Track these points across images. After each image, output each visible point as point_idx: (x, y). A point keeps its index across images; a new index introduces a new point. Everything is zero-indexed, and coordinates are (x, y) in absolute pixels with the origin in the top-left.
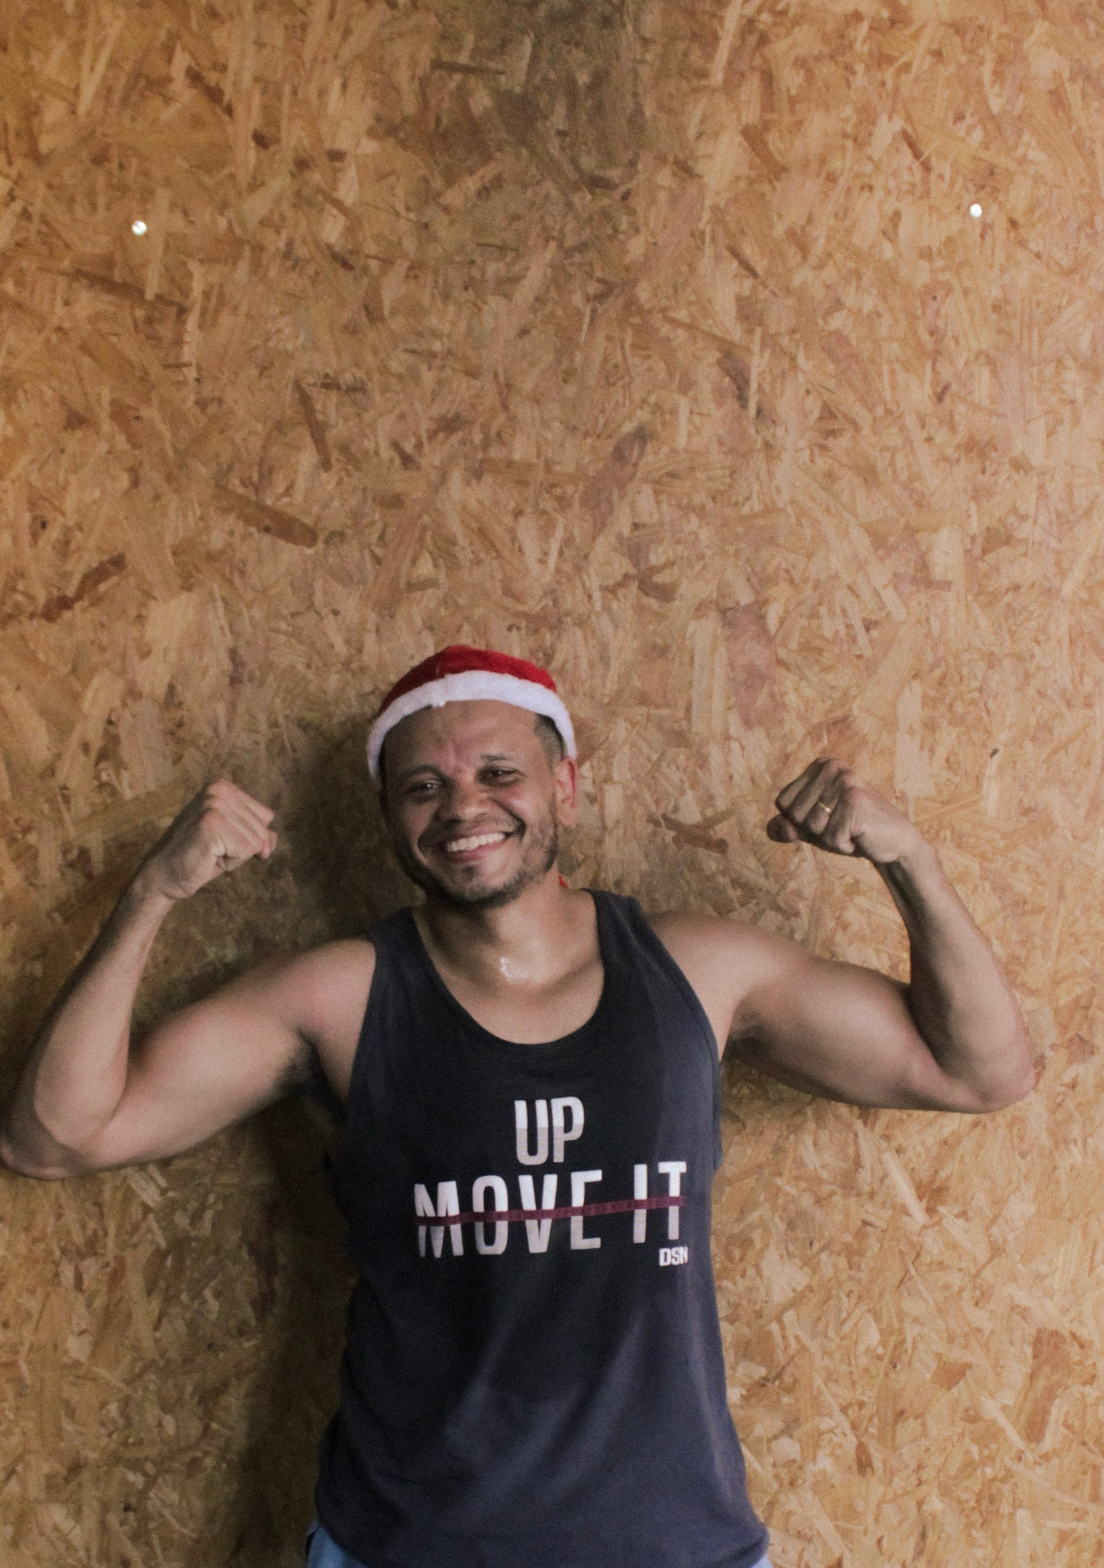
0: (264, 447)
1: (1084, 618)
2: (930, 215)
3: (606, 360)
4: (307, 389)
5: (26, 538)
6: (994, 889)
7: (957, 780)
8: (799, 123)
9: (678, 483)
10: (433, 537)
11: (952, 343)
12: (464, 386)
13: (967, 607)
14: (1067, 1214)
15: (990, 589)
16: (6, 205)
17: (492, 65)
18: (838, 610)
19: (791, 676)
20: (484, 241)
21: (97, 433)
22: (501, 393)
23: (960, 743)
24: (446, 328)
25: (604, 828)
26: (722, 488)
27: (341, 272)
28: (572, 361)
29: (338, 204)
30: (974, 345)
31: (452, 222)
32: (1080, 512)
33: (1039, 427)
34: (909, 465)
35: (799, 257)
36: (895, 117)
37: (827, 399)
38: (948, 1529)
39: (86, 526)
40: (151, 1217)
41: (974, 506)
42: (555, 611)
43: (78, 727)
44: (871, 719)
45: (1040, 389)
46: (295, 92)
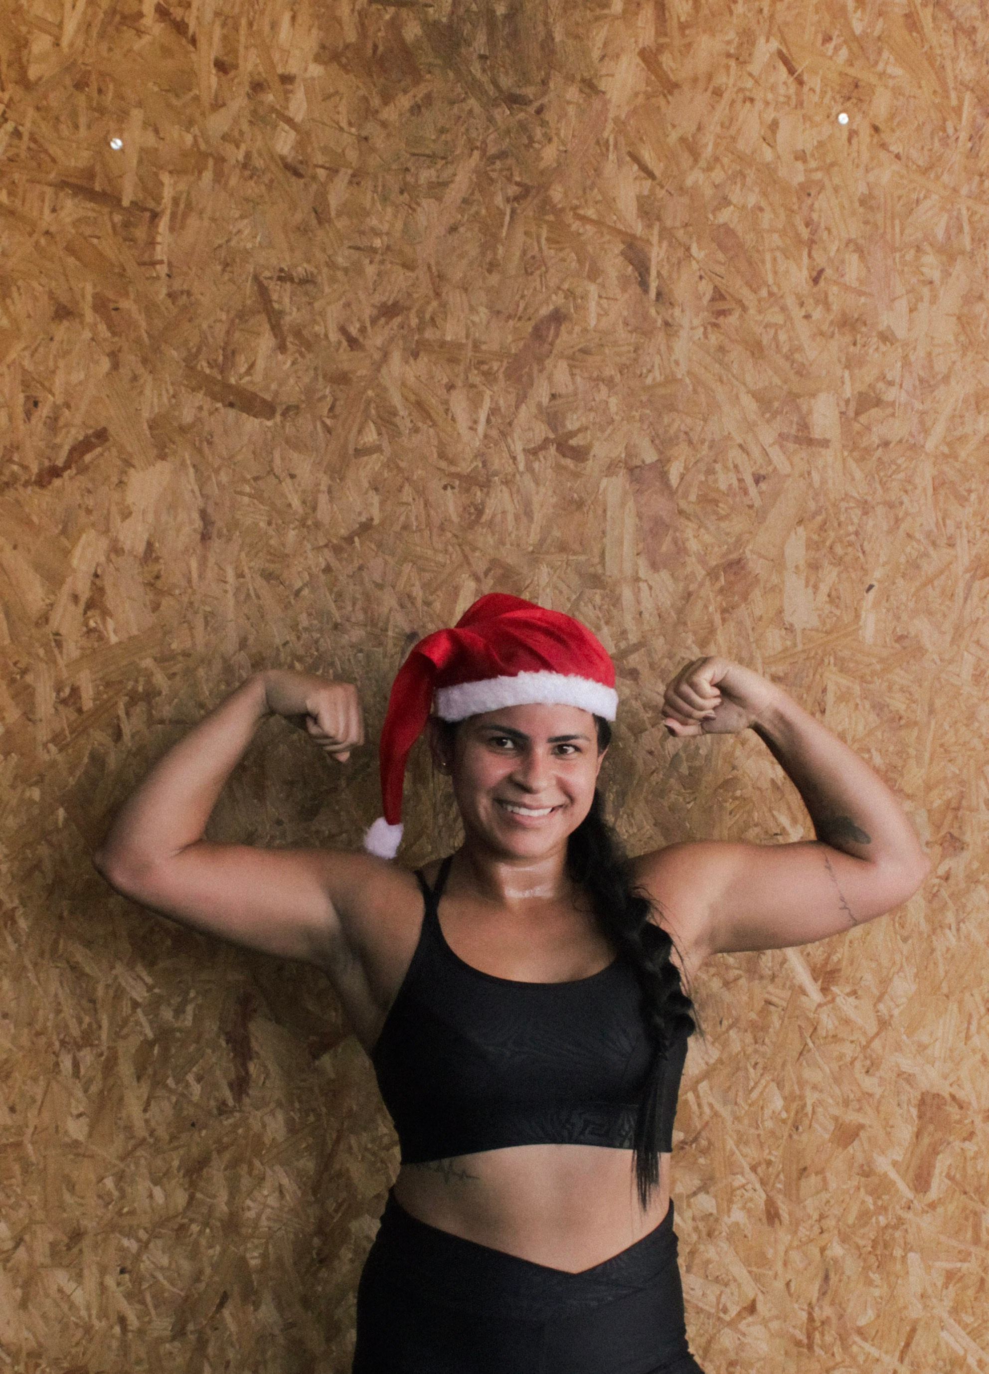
0: (228, 332)
1: (946, 468)
2: (804, 123)
3: (524, 252)
4: (265, 282)
5: (20, 415)
6: (873, 707)
7: (838, 612)
8: (689, 45)
9: (590, 359)
10: (377, 410)
11: (825, 234)
12: (401, 277)
13: (844, 460)
14: (945, 990)
15: (862, 446)
18: (731, 466)
19: (690, 524)
20: (414, 151)
21: (82, 323)
22: (433, 284)
23: (840, 582)
24: (385, 227)
26: (628, 363)
27: (293, 179)
28: (495, 254)
29: (290, 121)
30: (844, 235)
31: (389, 135)
32: (940, 377)
33: (902, 305)
34: (790, 338)
35: (691, 161)
36: (772, 39)
37: (717, 283)
38: (848, 1273)
39: (72, 405)
40: (139, 1010)
41: (847, 373)
42: (483, 471)
43: (69, 580)
44: (761, 560)
45: (902, 272)
46: (250, 24)
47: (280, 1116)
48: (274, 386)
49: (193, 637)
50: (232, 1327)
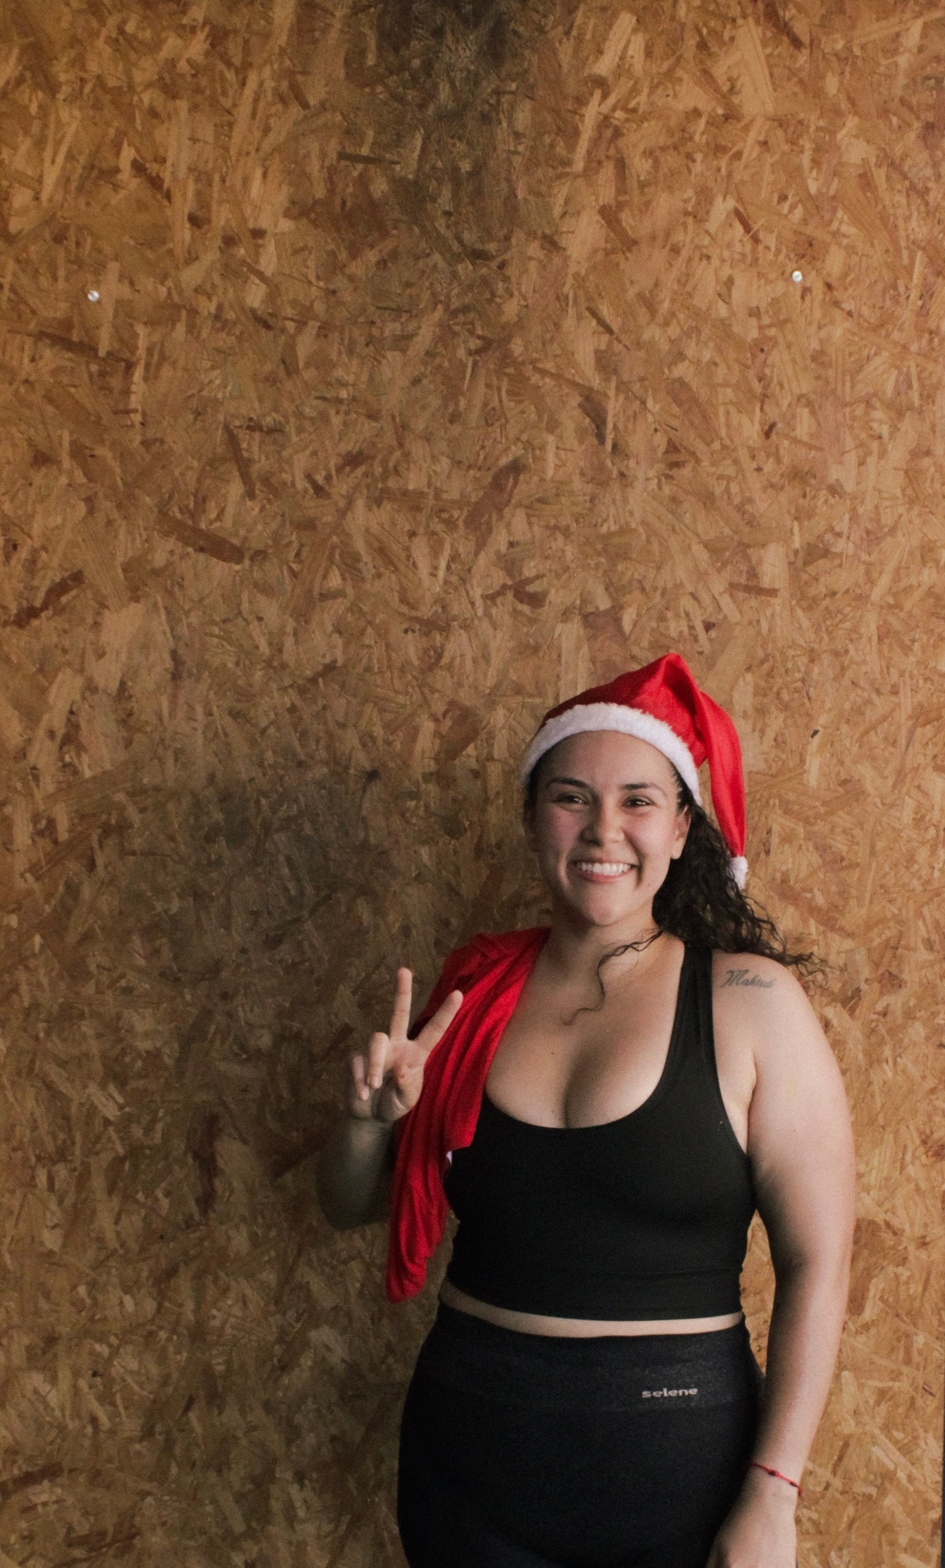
0: (199, 481)
1: (891, 619)
2: (759, 280)
3: (485, 405)
4: (235, 431)
6: (817, 848)
8: (648, 204)
9: (547, 508)
10: (341, 555)
11: (778, 388)
12: (366, 427)
13: (792, 609)
14: (881, 1121)
15: (811, 595)
17: (389, 156)
18: (683, 615)
20: (381, 305)
21: (59, 469)
22: (396, 433)
23: (786, 727)
24: (351, 379)
25: (487, 800)
26: (583, 512)
27: (263, 331)
28: (457, 405)
29: (261, 276)
30: (797, 391)
31: (355, 289)
32: (886, 530)
33: (852, 459)
34: (742, 491)
35: (648, 317)
36: (728, 196)
37: (671, 435)
39: (50, 549)
40: (111, 1129)
41: (796, 524)
42: (443, 616)
43: (46, 717)
45: (852, 428)
46: (223, 180)
47: (244, 1230)
48: (242, 532)
49: (163, 774)
50: (198, 1428)
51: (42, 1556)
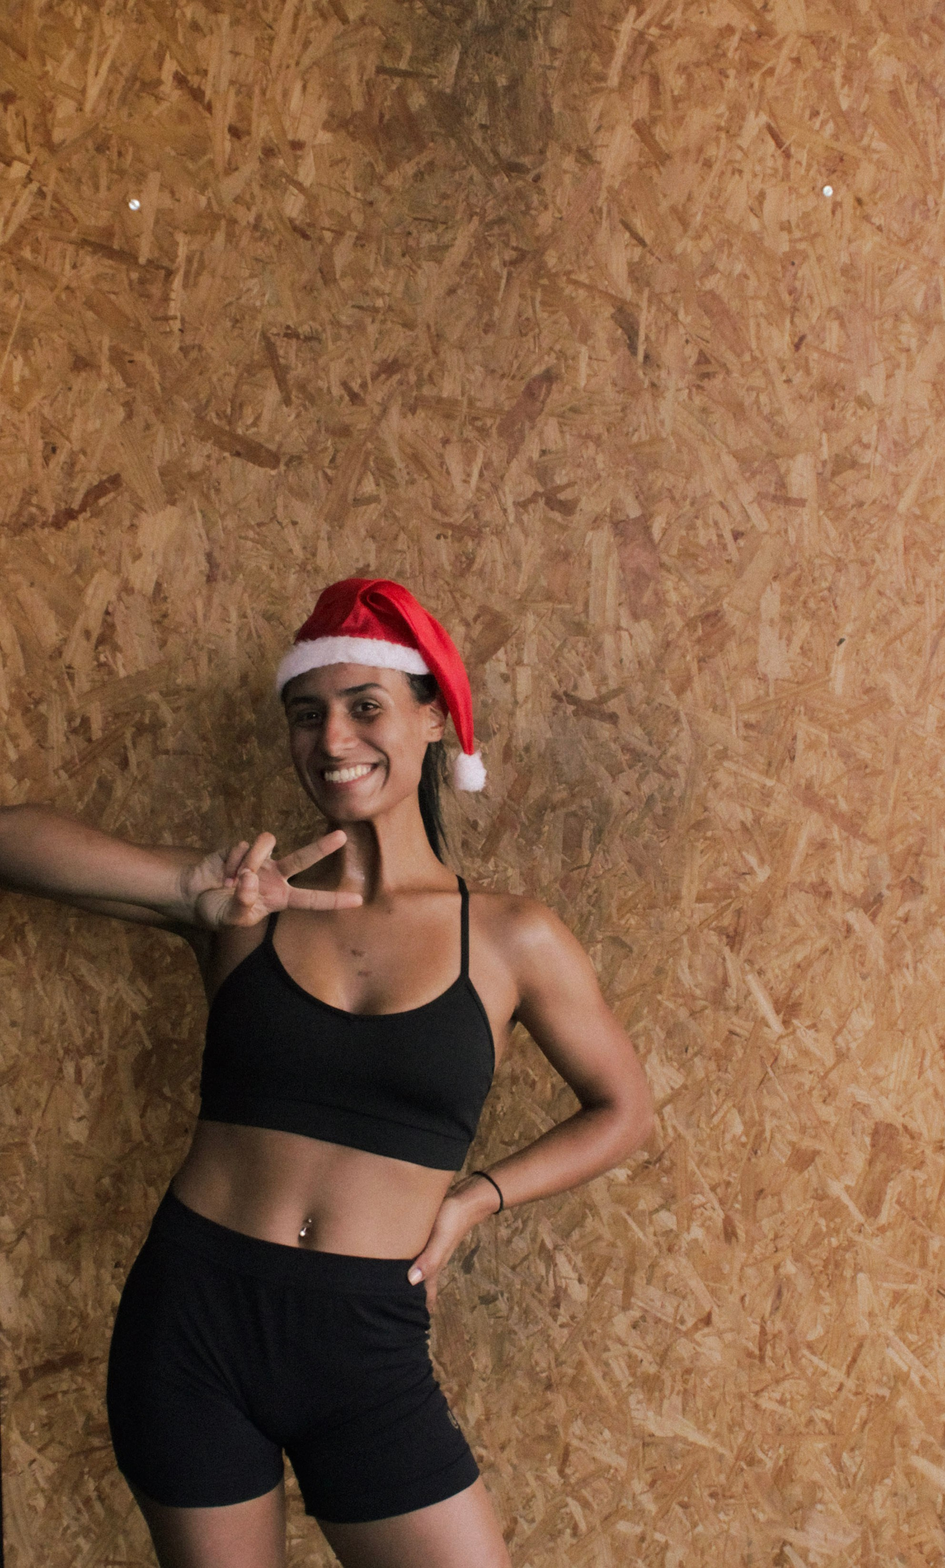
0: (236, 386)
1: (918, 530)
2: (790, 194)
3: (519, 315)
4: (273, 339)
5: (38, 460)
6: (841, 755)
7: (809, 664)
8: (681, 119)
9: (578, 417)
10: (375, 461)
11: (808, 302)
12: (402, 336)
13: (820, 519)
14: (901, 1025)
15: (837, 506)
16: (25, 186)
17: (426, 70)
18: (711, 522)
19: (671, 577)
20: (416, 215)
21: (99, 375)
22: (432, 342)
23: (812, 635)
24: (387, 289)
25: (516, 703)
26: (615, 421)
27: (301, 241)
28: (491, 315)
29: (299, 186)
30: (827, 304)
31: (392, 200)
32: (914, 441)
33: (880, 371)
34: (771, 402)
35: (680, 230)
36: (761, 113)
37: (702, 347)
38: (799, 1289)
39: (89, 450)
40: (139, 1023)
41: (825, 436)
42: (475, 522)
43: (81, 618)
44: (738, 613)
45: (880, 339)
46: (263, 92)
48: (278, 438)
49: (197, 674)
51: (61, 1443)
